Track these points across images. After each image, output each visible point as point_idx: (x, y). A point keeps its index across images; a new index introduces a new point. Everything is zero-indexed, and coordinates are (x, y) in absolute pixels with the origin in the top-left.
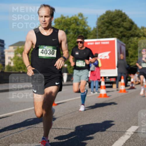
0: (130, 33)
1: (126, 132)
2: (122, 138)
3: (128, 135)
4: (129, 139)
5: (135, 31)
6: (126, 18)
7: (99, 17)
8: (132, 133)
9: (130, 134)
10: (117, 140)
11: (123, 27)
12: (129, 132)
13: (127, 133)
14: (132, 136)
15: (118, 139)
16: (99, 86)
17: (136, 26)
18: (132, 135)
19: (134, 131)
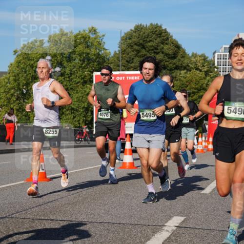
0: (175, 64)
1: (164, 226)
2: (157, 236)
3: (168, 231)
4: (168, 238)
5: (182, 59)
6: (168, 39)
7: (123, 35)
8: (175, 228)
9: (170, 229)
10: (149, 239)
11: (163, 53)
12: (169, 226)
13: (165, 228)
14: (174, 233)
15: (151, 238)
16: (122, 150)
17: (184, 52)
18: (174, 231)
19: (177, 225)
